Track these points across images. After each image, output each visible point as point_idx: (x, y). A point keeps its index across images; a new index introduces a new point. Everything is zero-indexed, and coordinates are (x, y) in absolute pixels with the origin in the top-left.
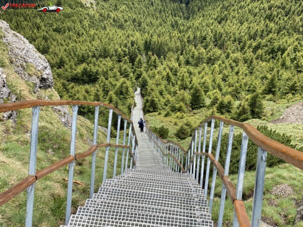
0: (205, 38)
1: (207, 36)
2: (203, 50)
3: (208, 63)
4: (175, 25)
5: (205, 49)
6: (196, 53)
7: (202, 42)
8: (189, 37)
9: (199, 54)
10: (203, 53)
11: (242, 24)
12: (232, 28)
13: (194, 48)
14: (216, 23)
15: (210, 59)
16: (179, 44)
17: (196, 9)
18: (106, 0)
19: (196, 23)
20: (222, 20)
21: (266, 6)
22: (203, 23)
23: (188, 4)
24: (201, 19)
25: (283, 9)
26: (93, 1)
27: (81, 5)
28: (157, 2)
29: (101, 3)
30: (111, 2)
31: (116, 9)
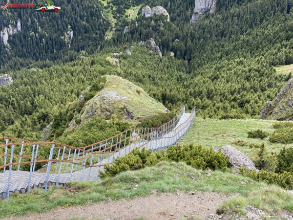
0: (201, 93)
1: (203, 91)
3: (202, 109)
5: (201, 100)
6: (195, 103)
7: (199, 95)
8: (191, 92)
9: (197, 103)
10: (199, 102)
11: (228, 82)
12: (221, 86)
13: (194, 99)
14: (210, 81)
15: (204, 106)
16: (184, 96)
17: (196, 65)
18: (125, 58)
19: (196, 80)
20: (215, 78)
21: (247, 69)
22: (201, 80)
23: (189, 60)
24: (200, 76)
25: (259, 71)
26: (117, 60)
27: (109, 63)
28: (165, 59)
29: (123, 61)
30: (129, 59)
31: (134, 66)
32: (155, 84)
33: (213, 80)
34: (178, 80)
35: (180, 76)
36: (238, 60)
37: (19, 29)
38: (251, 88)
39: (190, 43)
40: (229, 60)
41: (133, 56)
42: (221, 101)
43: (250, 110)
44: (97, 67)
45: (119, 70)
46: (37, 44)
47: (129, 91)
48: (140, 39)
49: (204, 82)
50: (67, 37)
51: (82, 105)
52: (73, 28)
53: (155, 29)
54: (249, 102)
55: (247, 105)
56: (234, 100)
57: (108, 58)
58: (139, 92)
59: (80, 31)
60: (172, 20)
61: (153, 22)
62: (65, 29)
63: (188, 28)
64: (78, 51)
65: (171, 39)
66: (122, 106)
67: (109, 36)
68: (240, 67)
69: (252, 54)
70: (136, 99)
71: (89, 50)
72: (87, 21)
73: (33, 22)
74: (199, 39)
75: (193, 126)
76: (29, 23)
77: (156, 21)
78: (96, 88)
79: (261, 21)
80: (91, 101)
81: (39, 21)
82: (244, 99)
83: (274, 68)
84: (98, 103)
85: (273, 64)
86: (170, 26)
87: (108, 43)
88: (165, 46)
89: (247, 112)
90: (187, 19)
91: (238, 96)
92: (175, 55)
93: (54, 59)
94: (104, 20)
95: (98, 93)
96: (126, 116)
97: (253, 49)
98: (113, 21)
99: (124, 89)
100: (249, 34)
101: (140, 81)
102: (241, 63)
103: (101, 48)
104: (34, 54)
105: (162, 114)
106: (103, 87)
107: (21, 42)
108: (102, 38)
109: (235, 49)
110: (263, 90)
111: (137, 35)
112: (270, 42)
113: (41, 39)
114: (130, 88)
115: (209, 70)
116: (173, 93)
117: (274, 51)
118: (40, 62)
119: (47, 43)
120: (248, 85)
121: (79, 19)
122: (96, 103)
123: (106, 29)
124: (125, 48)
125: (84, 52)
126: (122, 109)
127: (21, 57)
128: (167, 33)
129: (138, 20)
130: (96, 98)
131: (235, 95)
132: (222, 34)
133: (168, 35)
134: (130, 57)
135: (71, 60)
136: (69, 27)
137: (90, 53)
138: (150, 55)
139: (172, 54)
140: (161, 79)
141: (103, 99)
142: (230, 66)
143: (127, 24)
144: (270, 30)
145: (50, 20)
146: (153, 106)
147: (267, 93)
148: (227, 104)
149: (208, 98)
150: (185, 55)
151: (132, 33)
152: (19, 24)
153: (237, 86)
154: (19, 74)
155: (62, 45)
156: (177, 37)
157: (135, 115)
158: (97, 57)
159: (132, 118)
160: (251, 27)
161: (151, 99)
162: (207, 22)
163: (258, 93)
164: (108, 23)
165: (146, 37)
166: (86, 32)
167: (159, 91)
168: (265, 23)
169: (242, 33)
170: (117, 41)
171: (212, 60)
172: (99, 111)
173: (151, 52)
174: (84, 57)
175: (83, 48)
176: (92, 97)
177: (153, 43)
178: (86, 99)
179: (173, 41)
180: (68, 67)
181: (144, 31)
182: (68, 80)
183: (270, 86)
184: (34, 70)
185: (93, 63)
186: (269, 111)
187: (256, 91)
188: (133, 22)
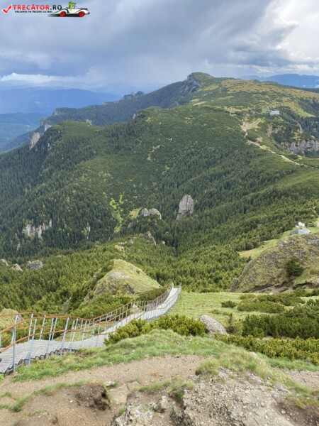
0: (186, 271)
2: (185, 278)
3: (187, 284)
4: (169, 261)
6: (182, 279)
8: (178, 271)
11: (205, 263)
12: (200, 266)
13: (180, 277)
14: (192, 263)
15: (188, 282)
16: (173, 274)
17: (181, 251)
18: (129, 246)
19: (182, 262)
20: (195, 261)
21: (219, 253)
22: (185, 262)
23: (176, 247)
24: (184, 259)
25: (227, 255)
26: (123, 248)
27: (117, 250)
28: (159, 246)
29: (127, 248)
30: (132, 247)
31: (136, 252)
32: (152, 265)
33: (194, 262)
34: (168, 262)
35: (170, 259)
36: (212, 247)
37: (51, 226)
38: (223, 268)
39: (176, 234)
40: (205, 247)
41: (135, 245)
42: (201, 278)
43: (223, 285)
44: (108, 253)
45: (124, 255)
46: (63, 237)
47: (131, 271)
48: (140, 232)
49: (188, 264)
50: (86, 231)
51: (94, 283)
52: (91, 225)
53: (151, 224)
54: (221, 279)
55: (220, 281)
56: (211, 277)
57: (116, 246)
58: (138, 272)
59: (96, 227)
60: (163, 218)
61: (149, 220)
62: (85, 226)
63: (175, 224)
64: (94, 241)
65: (162, 232)
66: (125, 284)
67: (117, 230)
68: (213, 252)
69: (222, 242)
70: (136, 277)
71: (102, 240)
72: (102, 220)
73: (61, 221)
74: (183, 232)
75: (180, 298)
76: (58, 222)
77: (152, 219)
78: (106, 270)
79: (226, 219)
80: (101, 280)
81: (66, 220)
82: (218, 276)
83: (238, 252)
84: (107, 281)
85: (237, 250)
86: (162, 223)
87: (117, 235)
88: (158, 237)
89: (221, 286)
90: (174, 218)
91: (214, 274)
92: (166, 244)
93: (75, 248)
94: (114, 219)
95: (108, 274)
96: (128, 292)
97: (222, 239)
98: (121, 219)
99: (127, 270)
100: (218, 228)
101: (140, 263)
102: (214, 249)
103: (111, 239)
104: (61, 244)
105: (156, 289)
106: (111, 269)
107: (51, 235)
108: (112, 231)
109: (208, 239)
110: (231, 269)
111: (138, 229)
112: (234, 233)
113: (66, 233)
114: (132, 269)
115: (191, 254)
116: (165, 272)
117: (237, 240)
118: (65, 251)
119: (70, 236)
120: (220, 265)
121: (95, 218)
122: (105, 282)
123: (115, 225)
124: (129, 239)
125: (98, 242)
126: (126, 286)
127: (50, 246)
128: (160, 227)
129: (138, 218)
130: (106, 278)
131: (211, 273)
132: (199, 228)
133: (160, 229)
134: (132, 245)
135: (88, 248)
136: (88, 224)
137: (103, 243)
138: (147, 243)
139: (164, 243)
140: (156, 261)
141: (111, 278)
142: (206, 251)
143: (131, 221)
144: (233, 226)
145: (74, 219)
146: (149, 283)
147: (234, 271)
148: (205, 280)
149: (191, 275)
150: (173, 243)
151: (134, 227)
152: (50, 223)
153: (211, 266)
154: (47, 259)
155: (82, 237)
156: (167, 230)
157: (135, 290)
158: (108, 246)
159: (133, 293)
160: (219, 223)
161: (148, 278)
162: (188, 219)
163: (228, 272)
164: (117, 221)
165: (145, 230)
166: (100, 228)
167: (154, 271)
168: (229, 220)
169: (213, 228)
170: (123, 233)
171: (193, 247)
172: (107, 288)
173: (148, 241)
174: (98, 246)
175: (97, 239)
176: (103, 276)
177: (149, 234)
178: (98, 279)
179: (164, 233)
180: (85, 253)
181: (143, 226)
182: (85, 264)
183: (236, 266)
184: (60, 256)
185: (104, 250)
186: (236, 285)
187: (226, 270)
188: (135, 220)
